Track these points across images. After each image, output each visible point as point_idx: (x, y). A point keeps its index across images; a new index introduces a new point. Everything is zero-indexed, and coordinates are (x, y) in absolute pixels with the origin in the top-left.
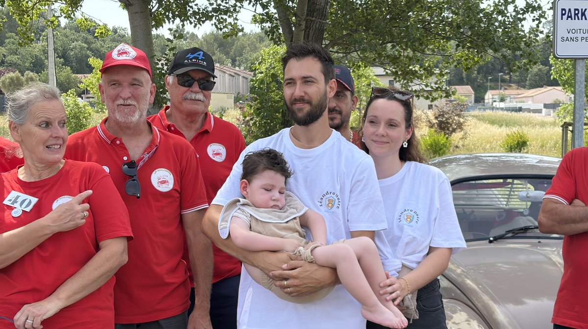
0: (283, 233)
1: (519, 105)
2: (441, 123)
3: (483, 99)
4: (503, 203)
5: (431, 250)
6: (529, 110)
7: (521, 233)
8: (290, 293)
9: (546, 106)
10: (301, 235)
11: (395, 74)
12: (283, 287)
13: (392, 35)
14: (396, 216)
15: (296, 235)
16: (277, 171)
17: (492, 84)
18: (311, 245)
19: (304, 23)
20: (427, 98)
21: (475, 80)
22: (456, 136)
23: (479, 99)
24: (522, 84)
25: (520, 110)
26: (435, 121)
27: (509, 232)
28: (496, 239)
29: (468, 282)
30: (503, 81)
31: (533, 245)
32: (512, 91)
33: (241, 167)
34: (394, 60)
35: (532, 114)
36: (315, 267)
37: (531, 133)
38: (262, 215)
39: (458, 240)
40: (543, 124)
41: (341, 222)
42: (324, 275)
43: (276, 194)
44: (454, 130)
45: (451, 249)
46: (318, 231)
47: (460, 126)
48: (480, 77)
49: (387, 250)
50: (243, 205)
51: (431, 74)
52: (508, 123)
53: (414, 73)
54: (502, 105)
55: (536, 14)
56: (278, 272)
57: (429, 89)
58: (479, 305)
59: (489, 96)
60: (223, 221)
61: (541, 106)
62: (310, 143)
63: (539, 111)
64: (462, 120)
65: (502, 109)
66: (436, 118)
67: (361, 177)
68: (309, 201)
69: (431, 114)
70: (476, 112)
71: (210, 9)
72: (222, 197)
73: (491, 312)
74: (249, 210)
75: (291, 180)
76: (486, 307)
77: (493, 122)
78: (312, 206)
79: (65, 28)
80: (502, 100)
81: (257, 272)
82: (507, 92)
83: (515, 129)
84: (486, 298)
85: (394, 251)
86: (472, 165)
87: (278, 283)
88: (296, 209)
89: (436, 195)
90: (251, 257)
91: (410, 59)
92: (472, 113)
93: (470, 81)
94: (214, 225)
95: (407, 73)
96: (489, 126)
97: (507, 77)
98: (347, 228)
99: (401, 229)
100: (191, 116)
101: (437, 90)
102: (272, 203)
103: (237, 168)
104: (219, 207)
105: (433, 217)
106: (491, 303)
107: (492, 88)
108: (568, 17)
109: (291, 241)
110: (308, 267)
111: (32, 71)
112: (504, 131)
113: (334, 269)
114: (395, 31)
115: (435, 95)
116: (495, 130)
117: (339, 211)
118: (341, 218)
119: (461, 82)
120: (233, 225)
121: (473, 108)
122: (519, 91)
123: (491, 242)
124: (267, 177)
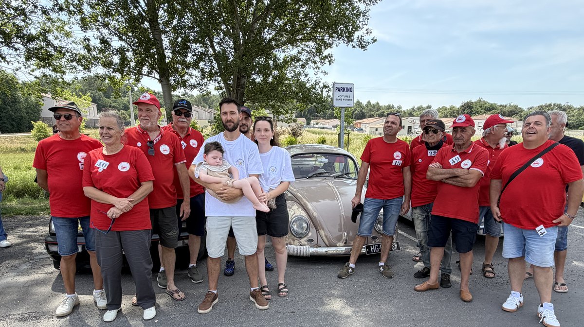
0: (221, 176)
1: (323, 126)
2: (293, 132)
3: (310, 123)
4: (313, 164)
5: (281, 182)
6: (327, 128)
7: (319, 175)
8: (224, 200)
9: (333, 127)
10: (228, 176)
11: (273, 112)
12: (221, 197)
13: (271, 96)
14: (268, 169)
15: (227, 176)
16: (218, 151)
17: (313, 118)
18: (233, 180)
19: (235, 90)
20: (286, 122)
21: (307, 116)
22: (299, 138)
23: (308, 124)
24: (324, 118)
25: (324, 128)
26: (291, 132)
27: (314, 175)
28: (309, 177)
29: (298, 194)
30: (317, 116)
31: (323, 180)
32: (321, 121)
33: (204, 148)
34: (273, 106)
35: (328, 130)
36: (234, 189)
37: (327, 137)
38: (212, 168)
39: (292, 179)
40: (332, 134)
41: (245, 171)
42: (237, 192)
43: (218, 160)
44: (298, 136)
45: (290, 182)
46: (235, 174)
47: (301, 134)
48: (308, 114)
49: (264, 182)
50: (204, 164)
51: (288, 113)
52: (319, 133)
53: (281, 112)
54: (317, 126)
55: (327, 89)
56: (219, 191)
57: (287, 119)
58: (302, 203)
59: (312, 122)
60: (196, 170)
61: (332, 127)
62: (232, 139)
63: (331, 129)
64: (301, 132)
65: (317, 128)
66: (291, 131)
67: (252, 153)
68: (232, 163)
69: (289, 129)
70: (307, 129)
71: (196, 84)
72: (195, 161)
73: (306, 206)
74: (207, 166)
75: (224, 154)
76: (305, 203)
77: (313, 133)
78: (233, 165)
79: (137, 92)
80: (317, 124)
81: (211, 191)
82: (319, 121)
83: (322, 136)
84: (305, 200)
85: (267, 183)
86: (302, 149)
87: (219, 196)
88: (226, 166)
89: (284, 160)
90: (208, 185)
91: (279, 106)
92: (305, 129)
93: (305, 116)
94: (193, 173)
95: (278, 112)
96: (312, 134)
97: (319, 115)
98: (247, 173)
99: (270, 174)
100: (182, 128)
101: (289, 119)
102: (217, 164)
103: (202, 149)
104: (195, 165)
105: (282, 170)
106: (307, 202)
107: (313, 119)
108: (339, 90)
109: (225, 179)
110: (231, 189)
111: (124, 110)
112: (318, 136)
113: (241, 190)
114: (272, 95)
115: (289, 121)
116: (314, 136)
117: (244, 167)
118: (245, 169)
119: (301, 116)
120: (201, 172)
121: (306, 127)
122: (323, 121)
123: (307, 179)
124: (214, 153)
